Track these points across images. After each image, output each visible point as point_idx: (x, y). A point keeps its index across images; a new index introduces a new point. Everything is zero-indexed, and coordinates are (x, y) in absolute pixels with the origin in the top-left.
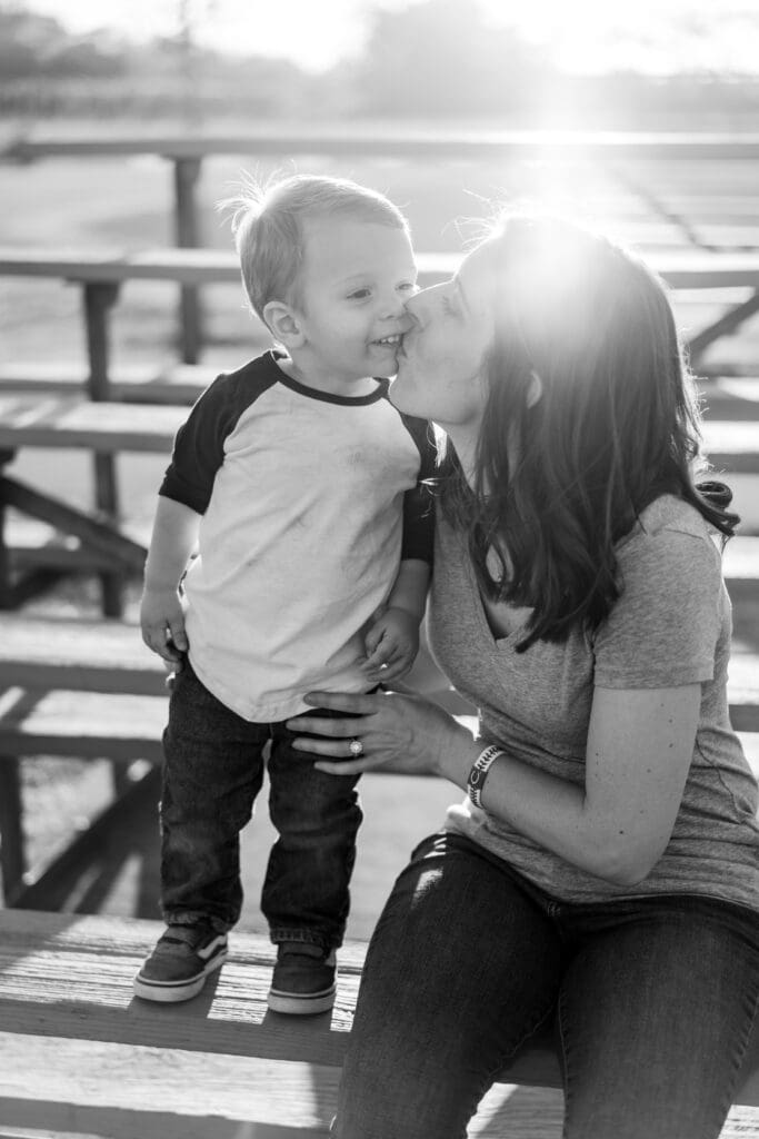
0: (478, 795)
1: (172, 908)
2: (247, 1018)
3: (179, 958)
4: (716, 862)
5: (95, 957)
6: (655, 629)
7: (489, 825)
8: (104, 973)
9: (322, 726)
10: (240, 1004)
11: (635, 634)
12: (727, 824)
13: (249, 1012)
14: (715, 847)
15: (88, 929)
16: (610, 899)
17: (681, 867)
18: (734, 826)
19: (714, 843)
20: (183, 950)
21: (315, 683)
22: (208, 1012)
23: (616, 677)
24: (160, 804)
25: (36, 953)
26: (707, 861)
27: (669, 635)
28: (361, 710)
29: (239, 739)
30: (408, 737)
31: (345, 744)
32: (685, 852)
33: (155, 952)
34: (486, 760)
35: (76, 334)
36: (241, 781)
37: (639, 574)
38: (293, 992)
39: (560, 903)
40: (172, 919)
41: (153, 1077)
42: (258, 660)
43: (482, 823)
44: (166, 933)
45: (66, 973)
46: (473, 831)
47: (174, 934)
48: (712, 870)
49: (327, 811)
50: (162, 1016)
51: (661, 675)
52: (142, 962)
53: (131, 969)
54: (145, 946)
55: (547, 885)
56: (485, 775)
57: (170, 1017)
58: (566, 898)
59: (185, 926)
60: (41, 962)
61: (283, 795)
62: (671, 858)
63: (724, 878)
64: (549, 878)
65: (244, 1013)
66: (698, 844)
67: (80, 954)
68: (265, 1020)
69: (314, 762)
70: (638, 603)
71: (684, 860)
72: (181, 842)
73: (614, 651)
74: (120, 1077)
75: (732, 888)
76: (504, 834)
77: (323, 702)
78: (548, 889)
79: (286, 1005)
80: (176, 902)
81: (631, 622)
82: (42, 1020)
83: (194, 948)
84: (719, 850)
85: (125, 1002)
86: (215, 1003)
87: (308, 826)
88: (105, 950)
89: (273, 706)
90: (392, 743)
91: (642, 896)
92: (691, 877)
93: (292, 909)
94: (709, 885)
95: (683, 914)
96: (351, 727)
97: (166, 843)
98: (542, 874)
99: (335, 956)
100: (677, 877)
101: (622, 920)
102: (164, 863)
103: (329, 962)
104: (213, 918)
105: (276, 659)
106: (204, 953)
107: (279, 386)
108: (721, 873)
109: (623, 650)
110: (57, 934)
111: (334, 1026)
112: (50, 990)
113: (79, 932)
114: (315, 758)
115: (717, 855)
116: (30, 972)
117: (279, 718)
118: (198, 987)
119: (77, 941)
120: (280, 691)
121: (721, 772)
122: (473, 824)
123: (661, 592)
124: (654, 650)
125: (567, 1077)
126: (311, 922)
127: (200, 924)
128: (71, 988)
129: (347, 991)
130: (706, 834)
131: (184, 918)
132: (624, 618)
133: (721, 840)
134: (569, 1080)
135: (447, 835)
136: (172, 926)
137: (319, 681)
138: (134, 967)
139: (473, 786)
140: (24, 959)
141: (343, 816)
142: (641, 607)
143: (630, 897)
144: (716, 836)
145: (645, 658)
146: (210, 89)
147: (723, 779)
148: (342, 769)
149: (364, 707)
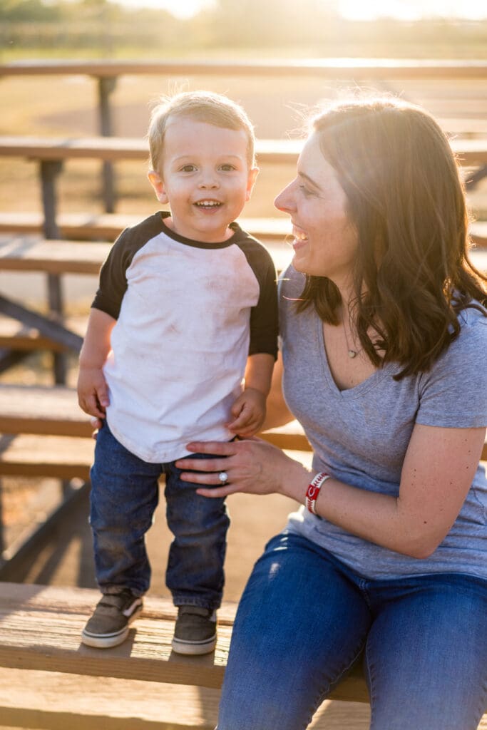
0: (313, 504)
1: (103, 585)
2: (156, 656)
3: (111, 617)
4: (471, 551)
5: (55, 615)
6: (470, 388)
7: (319, 528)
8: (61, 626)
9: (200, 464)
10: (154, 647)
11: (456, 391)
12: (479, 526)
13: (159, 652)
14: (470, 541)
15: (50, 595)
16: (402, 577)
17: (448, 555)
18: (482, 527)
19: (470, 539)
20: (113, 612)
21: (191, 436)
22: (130, 653)
23: (438, 419)
24: (89, 518)
25: (16, 612)
26: (465, 551)
27: (477, 393)
28: (226, 452)
29: (141, 473)
30: (258, 469)
31: (216, 475)
32: (452, 545)
33: (95, 613)
34: (319, 480)
35: (34, 190)
36: (145, 501)
37: (463, 351)
38: (189, 640)
39: (368, 580)
40: (105, 591)
41: (93, 692)
42: (152, 423)
43: (313, 526)
44: (102, 600)
45: (36, 626)
46: (308, 531)
47: (107, 601)
48: (469, 557)
49: (206, 520)
50: (101, 655)
51: (469, 420)
52: (87, 618)
53: (80, 623)
54: (88, 607)
55: (359, 567)
56: (318, 490)
57: (107, 656)
58: (372, 576)
59: (114, 595)
60: (19, 619)
61: (175, 511)
62: (442, 549)
63: (477, 562)
64: (361, 563)
65: (156, 653)
66: (459, 538)
67: (45, 613)
68: (170, 657)
69: (196, 489)
70: (460, 371)
71: (450, 551)
72: (106, 543)
73: (439, 402)
74: (71, 692)
75: (482, 568)
76: (329, 534)
77: (199, 449)
78: (359, 570)
79: (184, 649)
80: (107, 581)
81: (454, 383)
82: (20, 659)
83: (121, 610)
84: (473, 543)
85: (76, 646)
86: (135, 646)
87: (194, 531)
88: (62, 610)
89: (162, 452)
90: (248, 474)
91: (422, 575)
92: (455, 561)
93: (186, 585)
94: (468, 566)
95: (450, 587)
96: (219, 464)
97: (96, 544)
98: (356, 560)
99: (215, 615)
100: (445, 562)
101: (408, 592)
102: (96, 555)
103: (212, 619)
104: (132, 589)
105: (163, 422)
106: (127, 613)
107: (162, 234)
108: (474, 558)
109: (446, 401)
110: (29, 599)
111: (217, 662)
112: (26, 638)
113: (43, 598)
114: (195, 486)
115: (472, 547)
116: (12, 626)
117: (168, 459)
118: (124, 636)
119: (43, 604)
120: (167, 442)
121: (477, 492)
122: (307, 526)
123: (476, 364)
124: (467, 403)
125: (372, 696)
126: (201, 593)
127: (125, 593)
128: (40, 637)
129: (224, 637)
130: (465, 533)
131: (113, 590)
132: (449, 380)
133: (474, 537)
134: (374, 699)
135: (289, 535)
136: (106, 595)
137: (196, 435)
138: (81, 622)
139: (309, 498)
140: (8, 617)
141: (216, 523)
142: (462, 373)
143: (414, 576)
144: (471, 534)
145: (460, 408)
146: (117, 29)
147: (477, 496)
148: (214, 493)
149: (227, 451)
